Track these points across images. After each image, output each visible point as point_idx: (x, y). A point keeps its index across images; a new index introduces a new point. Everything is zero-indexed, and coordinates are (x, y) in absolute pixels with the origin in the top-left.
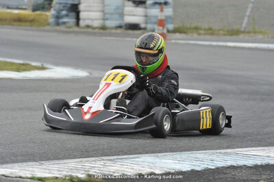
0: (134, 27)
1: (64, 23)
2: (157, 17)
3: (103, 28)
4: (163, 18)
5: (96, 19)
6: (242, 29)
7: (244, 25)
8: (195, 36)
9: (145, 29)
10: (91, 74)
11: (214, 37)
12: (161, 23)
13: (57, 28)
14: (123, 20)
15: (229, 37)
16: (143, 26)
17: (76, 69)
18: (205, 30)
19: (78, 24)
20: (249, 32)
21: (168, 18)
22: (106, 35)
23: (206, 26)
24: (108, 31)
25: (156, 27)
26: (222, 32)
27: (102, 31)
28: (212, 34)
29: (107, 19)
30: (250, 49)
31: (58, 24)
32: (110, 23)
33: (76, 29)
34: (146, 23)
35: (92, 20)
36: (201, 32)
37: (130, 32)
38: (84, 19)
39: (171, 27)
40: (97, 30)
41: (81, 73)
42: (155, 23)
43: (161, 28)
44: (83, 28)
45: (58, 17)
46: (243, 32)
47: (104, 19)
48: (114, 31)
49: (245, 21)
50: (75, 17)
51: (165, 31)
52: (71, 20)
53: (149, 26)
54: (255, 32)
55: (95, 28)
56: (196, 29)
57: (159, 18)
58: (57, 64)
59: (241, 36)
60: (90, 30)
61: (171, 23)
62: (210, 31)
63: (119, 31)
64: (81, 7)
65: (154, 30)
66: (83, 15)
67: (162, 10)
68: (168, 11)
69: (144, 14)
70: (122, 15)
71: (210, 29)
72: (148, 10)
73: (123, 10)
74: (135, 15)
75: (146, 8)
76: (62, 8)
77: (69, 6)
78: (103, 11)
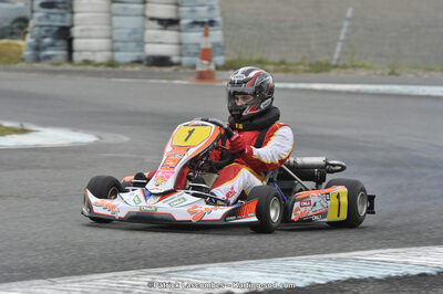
0: (162, 61)
1: (48, 57)
2: (198, 44)
3: (112, 64)
4: (209, 46)
5: (100, 51)
6: (334, 62)
7: (336, 55)
9: (179, 64)
10: (101, 138)
11: (290, 75)
12: (206, 54)
13: (38, 65)
14: (143, 51)
15: (312, 75)
16: (175, 59)
18: (275, 64)
19: (70, 59)
20: (344, 67)
21: (216, 45)
22: (118, 75)
23: (275, 58)
24: (121, 69)
25: (197, 60)
26: (301, 67)
27: (110, 69)
28: (286, 71)
29: (118, 50)
30: (348, 93)
31: (38, 59)
32: (121, 57)
33: (68, 67)
34: (181, 55)
35: (93, 51)
36: (268, 67)
37: (156, 69)
38: (81, 51)
39: (220, 60)
40: (101, 68)
42: (195, 55)
43: (206, 62)
44: (79, 64)
45: (37, 48)
46: (336, 67)
47: (113, 50)
48: (129, 69)
49: (338, 48)
50: (65, 47)
51: (212, 67)
52: (59, 53)
53: (186, 60)
54: (354, 67)
55: (100, 64)
57: (203, 46)
59: (333, 73)
60: (90, 68)
61: (222, 54)
62: (283, 67)
63: (137, 68)
64: (76, 31)
65: (194, 67)
66: (77, 44)
67: (206, 35)
68: (216, 35)
69: (176, 41)
70: (141, 43)
71: (282, 63)
72: (184, 34)
73: (143, 34)
74: (162, 43)
75: (179, 31)
76: (43, 33)
77: (56, 29)
78: (110, 38)
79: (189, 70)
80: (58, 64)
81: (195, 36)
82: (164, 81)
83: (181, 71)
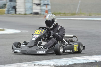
0: (37, 13)
1: (11, 13)
3: (25, 14)
4: (47, 10)
5: (23, 11)
6: (76, 13)
7: (77, 11)
8: (59, 16)
9: (41, 14)
10: (21, 31)
13: (8, 15)
14: (32, 11)
15: (71, 16)
16: (40, 13)
17: (16, 30)
19: (16, 13)
20: (79, 14)
21: (49, 10)
22: (26, 17)
23: (63, 12)
24: (27, 15)
25: (45, 13)
26: (69, 14)
27: (25, 15)
28: (65, 15)
29: (27, 11)
30: (79, 20)
31: (8, 13)
32: (28, 13)
33: (15, 15)
34: (41, 12)
35: (21, 11)
36: (62, 14)
37: (36, 15)
38: (18, 11)
40: (23, 15)
41: (18, 31)
43: (46, 13)
44: (18, 14)
45: (8, 11)
46: (77, 14)
47: (25, 11)
48: (29, 15)
49: (77, 10)
50: (15, 10)
52: (13, 12)
53: (42, 13)
54: (81, 14)
55: (22, 14)
56: (60, 13)
57: (46, 10)
58: (9, 28)
59: (76, 16)
60: (20, 15)
61: (50, 12)
62: (65, 14)
63: (31, 15)
64: (17, 7)
65: (44, 15)
66: (17, 10)
67: (47, 7)
68: (49, 7)
69: (40, 9)
70: (32, 9)
71: (65, 13)
72: (42, 7)
73: (32, 7)
74: (37, 9)
75: (41, 6)
76: (10, 7)
77: (12, 6)
78: (25, 8)
79: (43, 15)
80: (13, 14)
81: (44, 8)
82: (37, 18)
83: (41, 15)
